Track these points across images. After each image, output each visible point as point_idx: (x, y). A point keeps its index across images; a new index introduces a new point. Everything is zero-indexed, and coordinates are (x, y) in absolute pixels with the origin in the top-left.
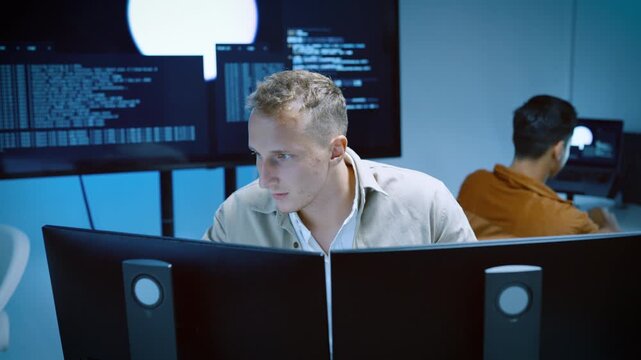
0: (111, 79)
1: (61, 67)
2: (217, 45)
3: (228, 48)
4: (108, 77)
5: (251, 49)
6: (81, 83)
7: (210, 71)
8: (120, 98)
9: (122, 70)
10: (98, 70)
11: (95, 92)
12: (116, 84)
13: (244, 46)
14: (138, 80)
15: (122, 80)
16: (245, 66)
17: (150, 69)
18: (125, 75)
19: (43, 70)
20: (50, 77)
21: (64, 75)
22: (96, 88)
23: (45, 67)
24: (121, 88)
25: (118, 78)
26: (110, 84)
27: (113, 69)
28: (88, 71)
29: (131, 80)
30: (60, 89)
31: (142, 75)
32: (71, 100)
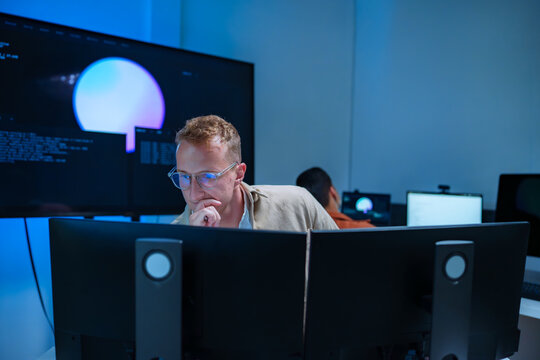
0: (58, 146)
1: (20, 135)
2: (136, 128)
3: (144, 131)
4: (56, 144)
5: (159, 132)
6: (35, 147)
7: (130, 145)
9: (66, 140)
10: (48, 139)
11: (45, 154)
12: (61, 150)
13: (155, 130)
14: (78, 148)
15: (66, 148)
16: (155, 144)
17: (87, 141)
18: (68, 144)
19: (5, 135)
20: (11, 141)
21: (22, 140)
22: (46, 152)
23: (7, 133)
24: (64, 153)
25: (63, 145)
26: (56, 149)
27: (60, 139)
28: (41, 139)
29: (72, 148)
30: (17, 150)
31: (84, 145)
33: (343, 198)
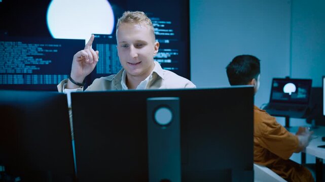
0: (37, 50)
1: (11, 43)
3: (98, 36)
4: (35, 48)
5: (111, 37)
6: (21, 51)
8: (41, 59)
9: (43, 45)
10: (30, 45)
11: (28, 56)
12: (39, 52)
13: (107, 36)
14: (51, 51)
15: (42, 51)
16: (107, 46)
17: (57, 46)
18: (44, 48)
19: (2, 44)
20: (5, 48)
21: (13, 47)
22: (29, 54)
23: (3, 42)
24: (42, 54)
25: (40, 49)
26: (36, 52)
27: (38, 45)
28: (25, 45)
29: (47, 51)
30: (10, 53)
31: (53, 48)
32: (15, 59)
33: (273, 83)
